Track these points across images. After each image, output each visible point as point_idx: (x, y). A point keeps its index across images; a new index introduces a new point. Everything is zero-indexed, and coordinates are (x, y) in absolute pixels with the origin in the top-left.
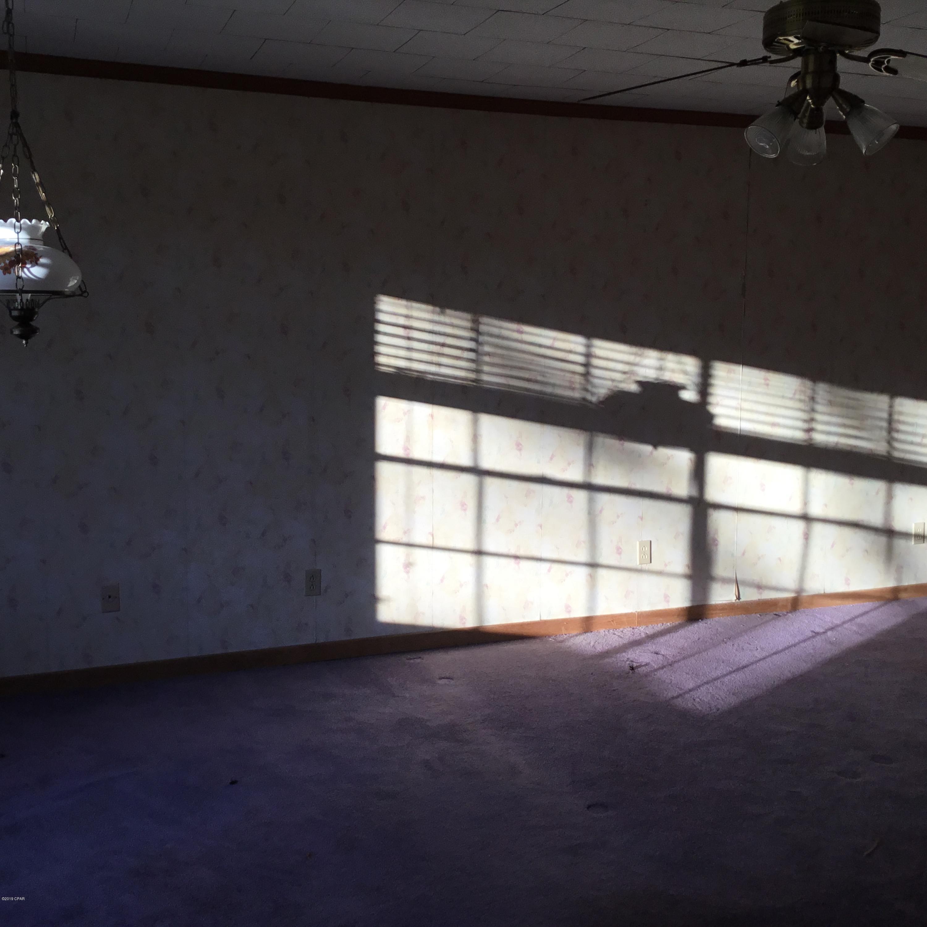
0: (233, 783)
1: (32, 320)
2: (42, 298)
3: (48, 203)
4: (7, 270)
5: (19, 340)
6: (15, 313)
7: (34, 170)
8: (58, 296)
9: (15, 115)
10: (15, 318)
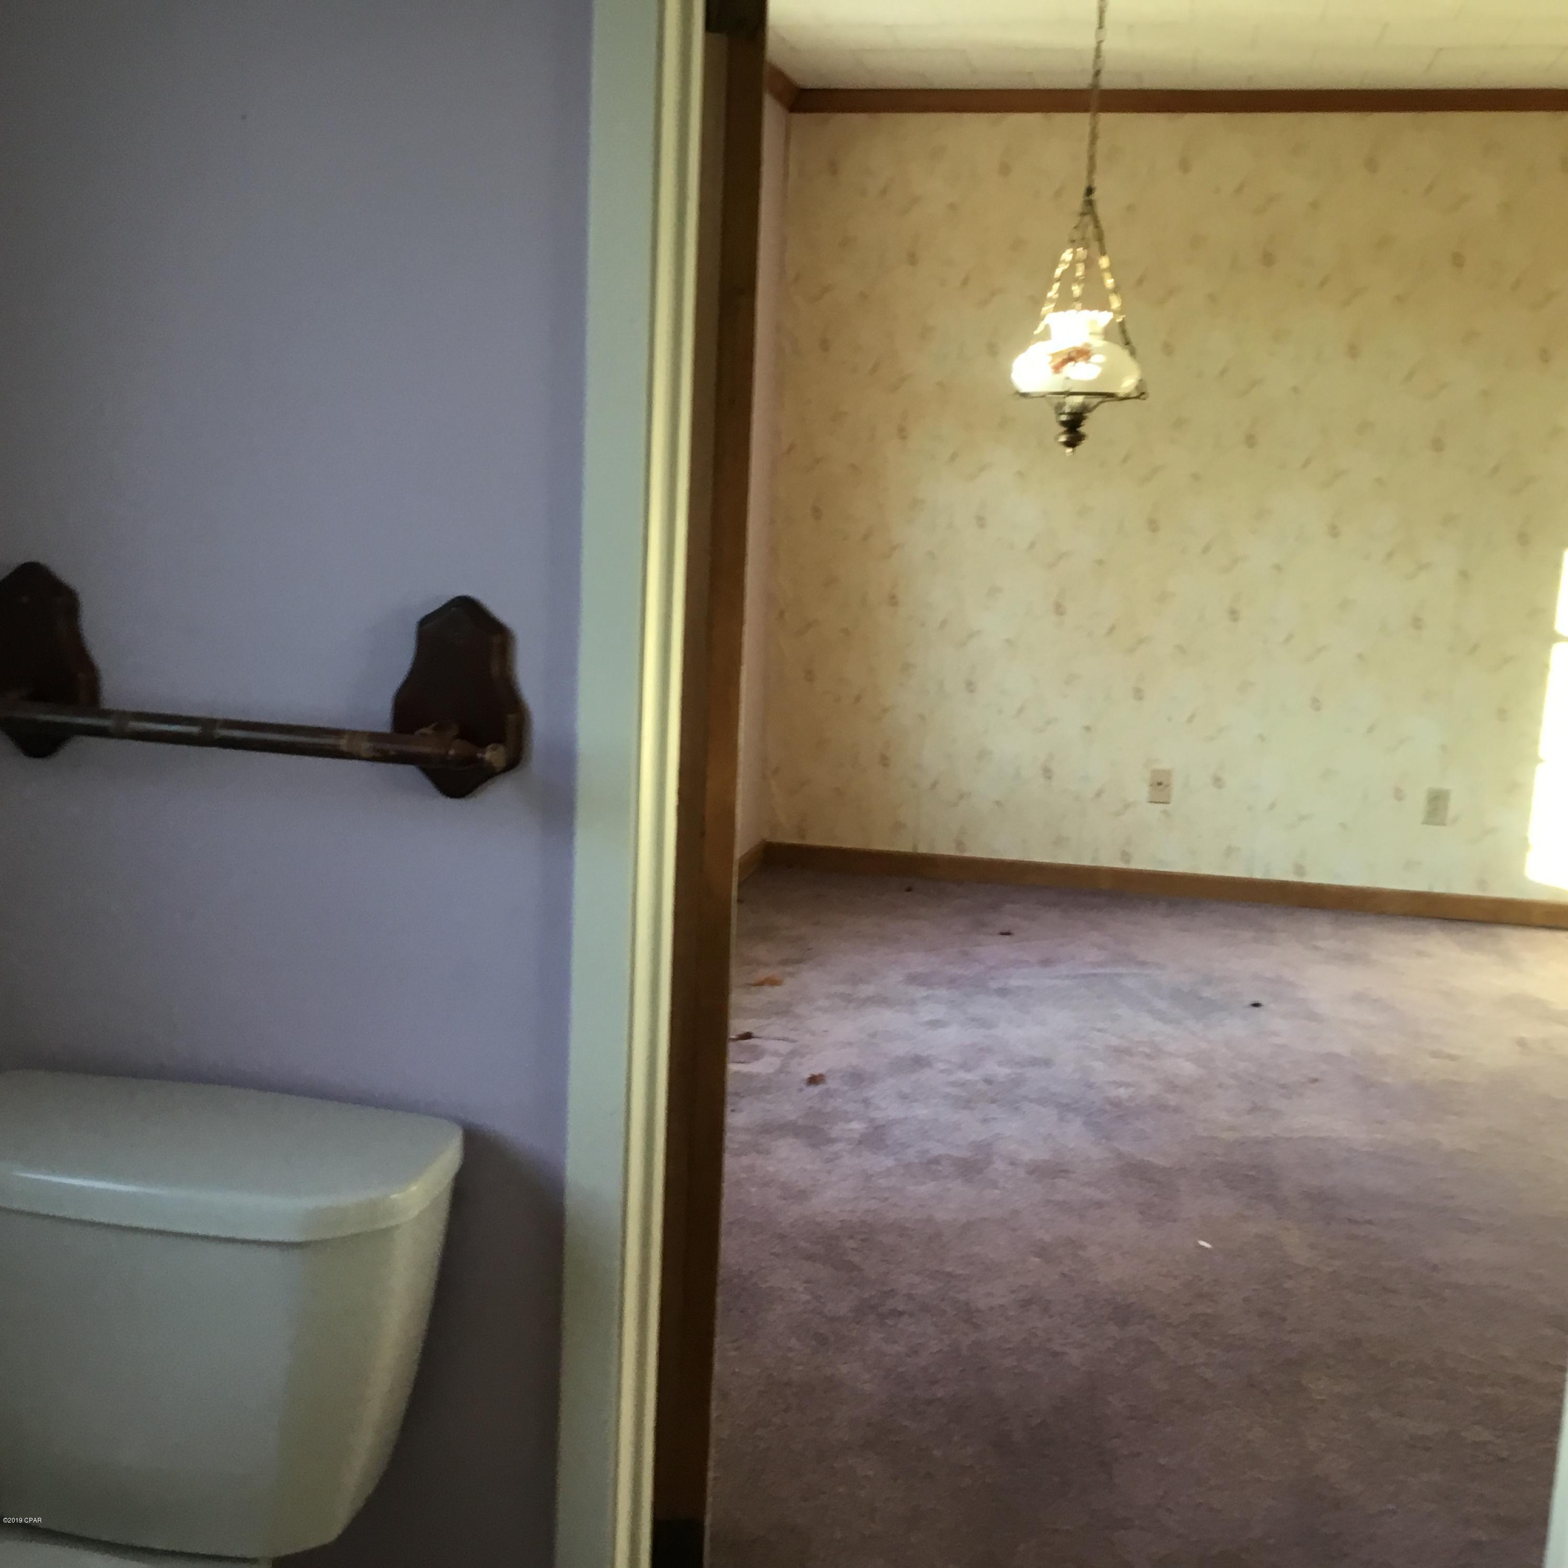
0: (1256, 1005)
1: (1079, 426)
2: (1095, 401)
3: (1115, 290)
4: (1057, 369)
5: (1062, 447)
6: (1064, 418)
7: (1103, 253)
8: (1111, 399)
9: (1090, 191)
10: (1063, 423)
